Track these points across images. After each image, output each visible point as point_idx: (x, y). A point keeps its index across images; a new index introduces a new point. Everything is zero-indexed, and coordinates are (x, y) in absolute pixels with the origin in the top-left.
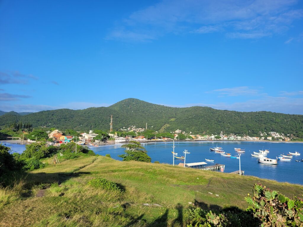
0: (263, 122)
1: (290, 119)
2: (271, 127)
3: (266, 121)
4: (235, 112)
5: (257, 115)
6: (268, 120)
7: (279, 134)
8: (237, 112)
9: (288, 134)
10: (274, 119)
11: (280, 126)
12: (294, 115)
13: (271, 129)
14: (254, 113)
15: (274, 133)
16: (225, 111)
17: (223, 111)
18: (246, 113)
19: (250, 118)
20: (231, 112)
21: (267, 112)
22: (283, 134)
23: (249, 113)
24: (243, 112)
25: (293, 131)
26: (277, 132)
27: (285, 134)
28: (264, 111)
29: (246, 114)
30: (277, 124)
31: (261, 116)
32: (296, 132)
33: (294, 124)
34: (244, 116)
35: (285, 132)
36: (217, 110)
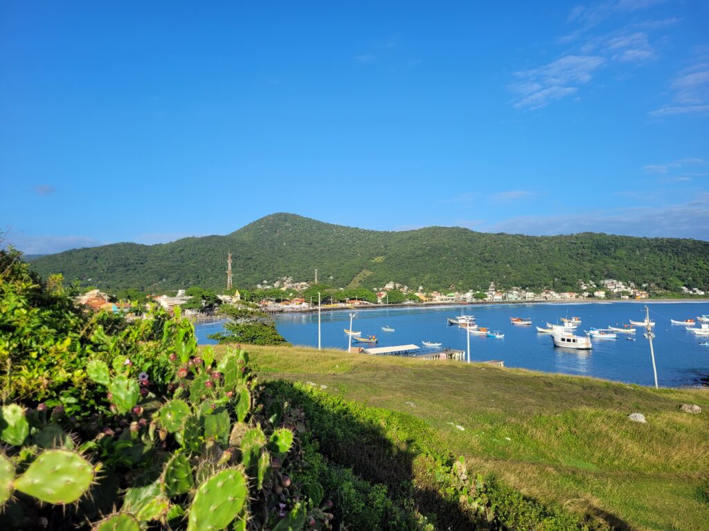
0: (587, 258)
1: (647, 249)
2: (605, 270)
3: (593, 255)
4: (522, 236)
5: (572, 243)
6: (599, 253)
7: (623, 284)
8: (527, 236)
9: (645, 282)
10: (613, 249)
11: (626, 266)
12: (656, 240)
13: (606, 273)
14: (566, 237)
15: (612, 283)
16: (501, 236)
17: (494, 234)
18: (547, 238)
19: (557, 248)
20: (513, 236)
21: (596, 235)
22: (632, 284)
23: (554, 238)
24: (540, 236)
25: (655, 275)
26: (619, 279)
27: (637, 284)
28: (587, 233)
29: (546, 241)
30: (618, 261)
31: (581, 243)
32: (663, 279)
33: (658, 261)
34: (542, 246)
35: (638, 278)
36: (480, 234)
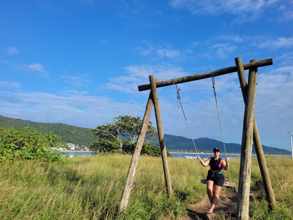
0: (60, 134)
1: (83, 132)
2: (67, 139)
3: (62, 133)
4: (30, 121)
5: (54, 127)
6: (65, 132)
7: (74, 145)
8: (33, 122)
9: (82, 145)
10: (70, 131)
11: (75, 138)
12: (85, 129)
13: (68, 140)
14: (51, 124)
15: (70, 144)
16: (19, 120)
17: (15, 119)
18: (42, 123)
19: (47, 128)
20: (25, 121)
21: (63, 124)
22: (78, 145)
23: (45, 124)
24: (38, 122)
25: (86, 142)
26: (73, 143)
27: (80, 145)
28: (60, 123)
29: (42, 125)
30: (72, 136)
31: (58, 127)
32: (88, 144)
33: (86, 137)
34: (40, 127)
35: (80, 143)
36: (7, 118)
